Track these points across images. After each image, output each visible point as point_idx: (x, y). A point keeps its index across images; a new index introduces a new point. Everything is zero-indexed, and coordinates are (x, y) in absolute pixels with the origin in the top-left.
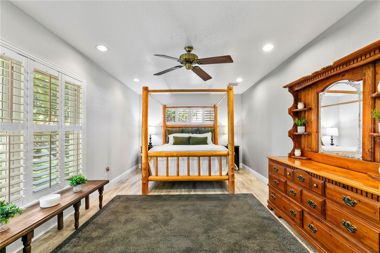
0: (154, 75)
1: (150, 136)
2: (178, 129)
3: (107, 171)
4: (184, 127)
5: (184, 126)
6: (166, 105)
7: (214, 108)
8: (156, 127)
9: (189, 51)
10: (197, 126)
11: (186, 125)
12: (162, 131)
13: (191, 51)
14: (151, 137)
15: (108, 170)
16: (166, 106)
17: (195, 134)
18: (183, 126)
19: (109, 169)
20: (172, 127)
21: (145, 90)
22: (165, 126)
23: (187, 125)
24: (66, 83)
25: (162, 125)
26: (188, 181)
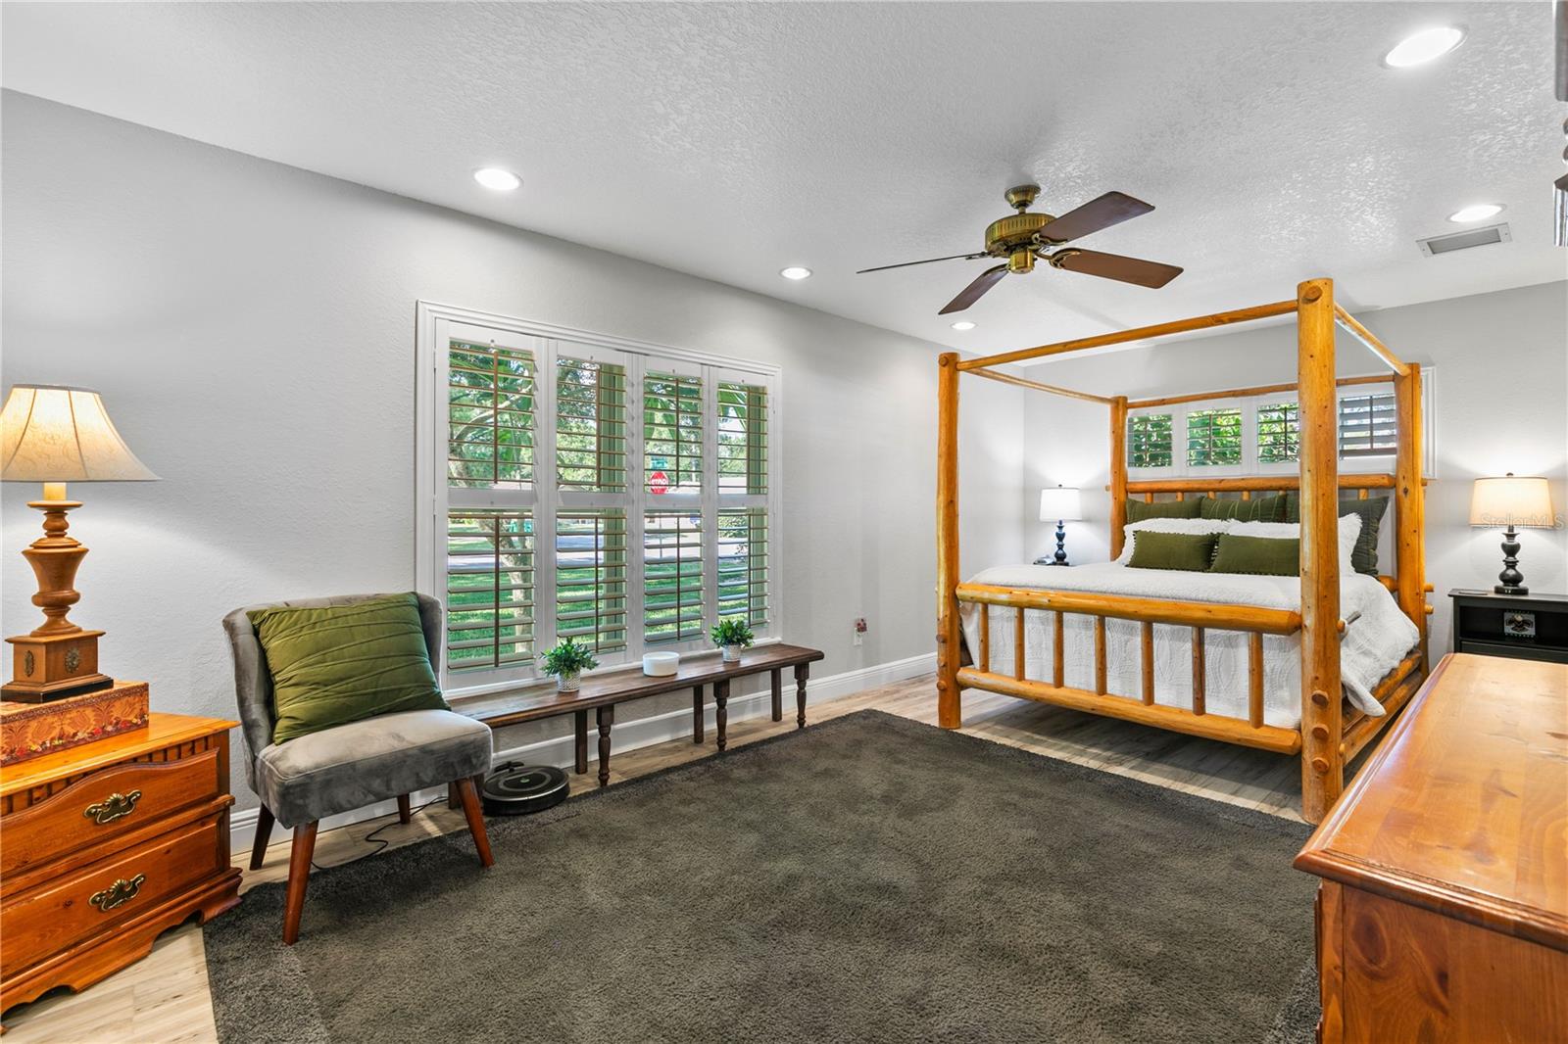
0: (940, 314)
1: (1060, 528)
2: (1180, 499)
3: (859, 630)
4: (1212, 486)
5: (1210, 482)
6: (1125, 398)
7: (1393, 381)
8: (1085, 490)
9: (1023, 204)
10: (1282, 483)
11: (1222, 481)
12: (1107, 506)
13: (1031, 202)
14: (1064, 530)
15: (862, 627)
16: (1129, 401)
17: (1256, 522)
18: (1206, 486)
19: (865, 624)
20: (1152, 492)
21: (944, 366)
22: (1122, 486)
23: (1229, 480)
24: (721, 386)
25: (1109, 484)
26: (1093, 712)
